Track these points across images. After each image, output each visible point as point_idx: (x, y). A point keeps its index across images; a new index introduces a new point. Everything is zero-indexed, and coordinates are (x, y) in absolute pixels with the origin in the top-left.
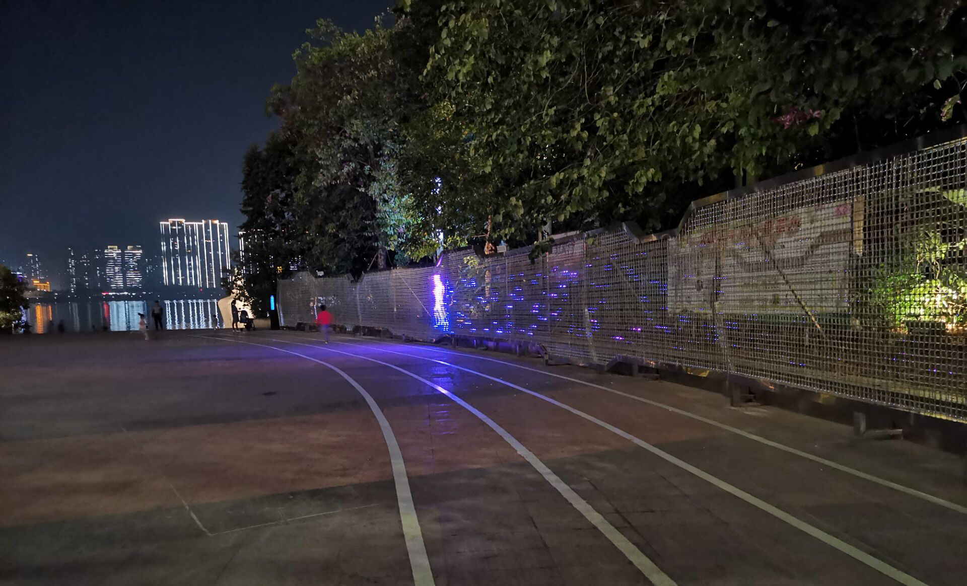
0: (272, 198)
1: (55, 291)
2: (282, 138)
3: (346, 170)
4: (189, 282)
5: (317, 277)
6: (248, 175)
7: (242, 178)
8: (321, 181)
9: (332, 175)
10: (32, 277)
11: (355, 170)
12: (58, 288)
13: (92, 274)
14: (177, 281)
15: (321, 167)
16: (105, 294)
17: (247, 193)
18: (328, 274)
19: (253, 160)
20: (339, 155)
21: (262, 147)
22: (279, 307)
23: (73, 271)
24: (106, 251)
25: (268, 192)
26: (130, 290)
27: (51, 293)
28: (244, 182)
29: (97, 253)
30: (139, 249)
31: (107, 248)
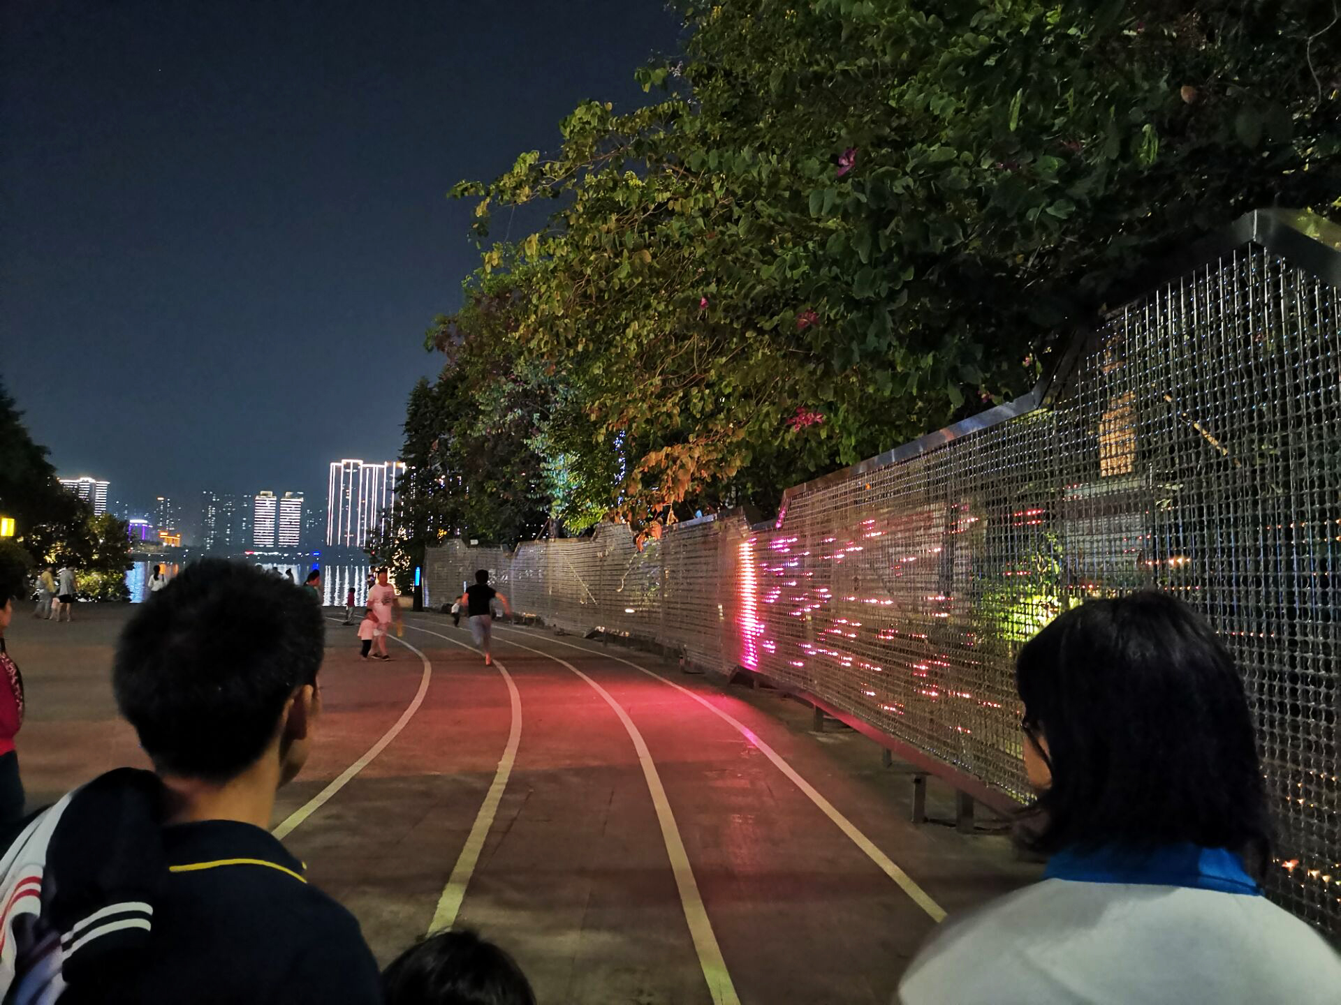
0: (440, 444)
1: (185, 547)
2: (451, 375)
3: (510, 417)
4: (358, 542)
5: (469, 546)
6: (414, 415)
7: (405, 418)
8: (481, 429)
9: (494, 423)
10: (159, 528)
11: (522, 418)
12: (189, 543)
13: (235, 526)
14: (344, 539)
15: (483, 412)
16: (248, 553)
17: (410, 437)
18: (485, 543)
19: (421, 397)
20: (502, 400)
21: (434, 382)
22: (425, 583)
23: (212, 522)
24: (257, 498)
25: (436, 437)
26: (282, 550)
27: (181, 549)
28: (407, 424)
29: (246, 500)
30: (300, 496)
31: (259, 495)
